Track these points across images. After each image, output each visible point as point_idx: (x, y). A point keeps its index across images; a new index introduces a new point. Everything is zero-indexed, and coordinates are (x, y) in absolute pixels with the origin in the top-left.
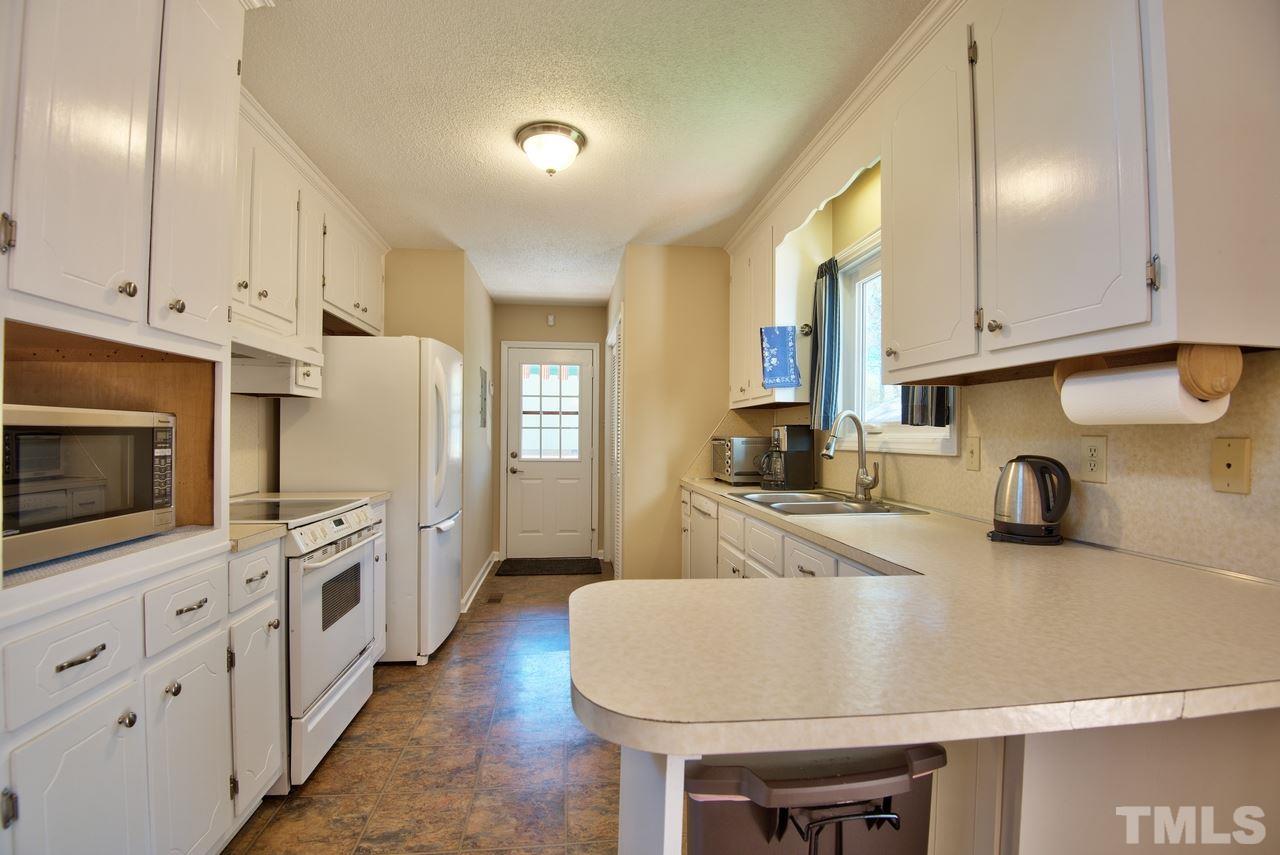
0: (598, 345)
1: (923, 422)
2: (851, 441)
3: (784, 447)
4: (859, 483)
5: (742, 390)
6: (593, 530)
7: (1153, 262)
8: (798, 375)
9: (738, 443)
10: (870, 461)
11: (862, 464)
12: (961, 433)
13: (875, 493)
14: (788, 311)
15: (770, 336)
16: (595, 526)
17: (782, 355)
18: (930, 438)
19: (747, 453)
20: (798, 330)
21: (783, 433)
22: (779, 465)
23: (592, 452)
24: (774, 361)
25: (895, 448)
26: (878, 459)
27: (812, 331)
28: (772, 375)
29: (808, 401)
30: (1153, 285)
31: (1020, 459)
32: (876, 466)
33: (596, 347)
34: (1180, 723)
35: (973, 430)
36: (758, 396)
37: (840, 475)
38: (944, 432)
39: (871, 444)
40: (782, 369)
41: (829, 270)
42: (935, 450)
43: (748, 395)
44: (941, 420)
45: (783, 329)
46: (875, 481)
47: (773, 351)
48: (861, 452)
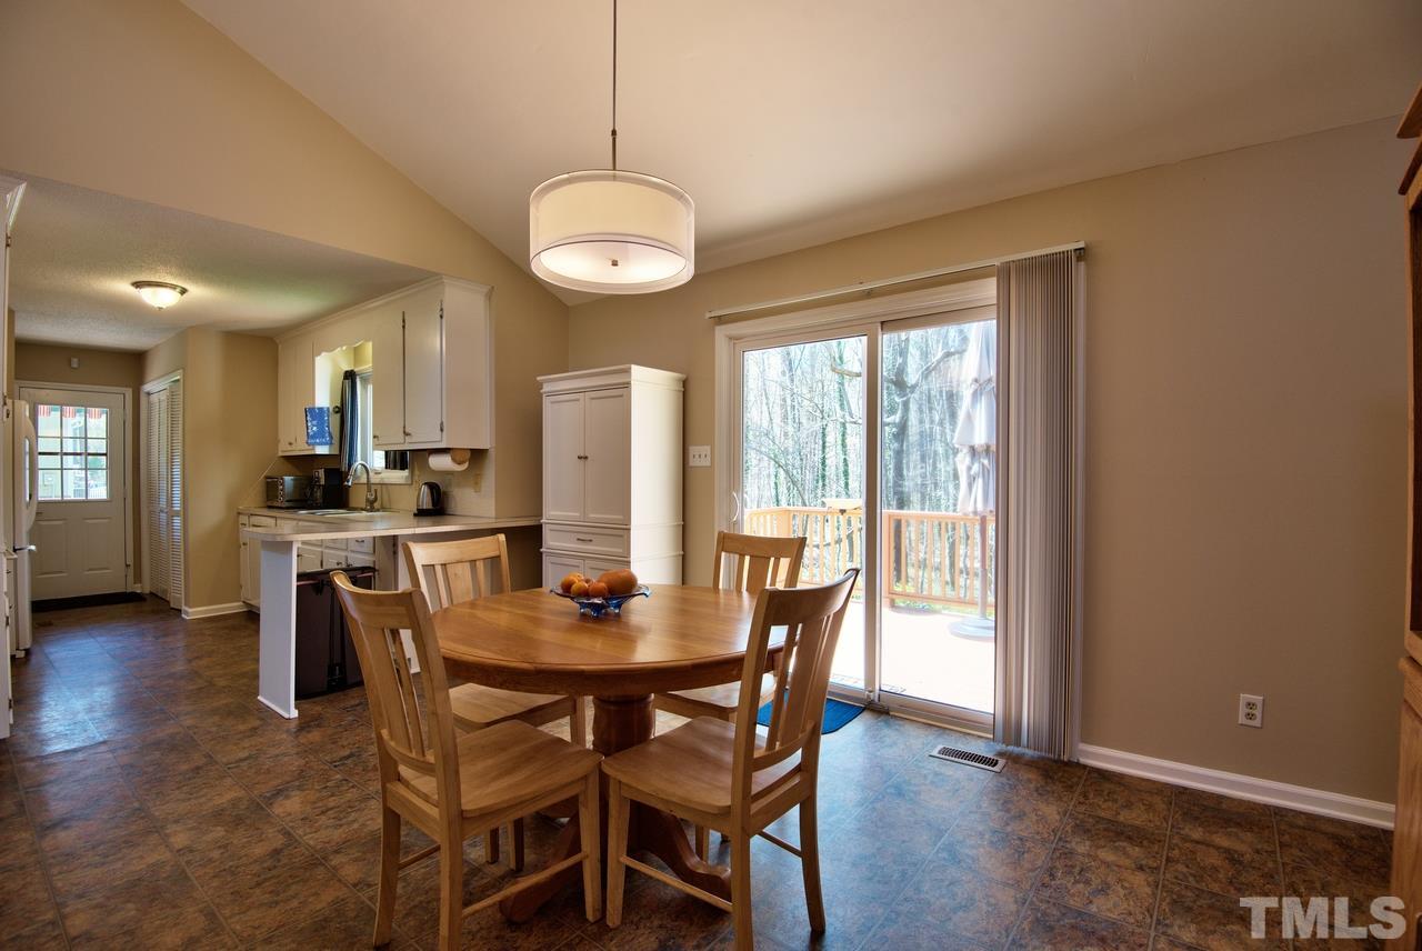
0: (130, 390)
1: (395, 468)
2: (364, 479)
3: (323, 482)
4: (367, 500)
5: (290, 444)
6: (127, 566)
7: (442, 424)
8: (331, 438)
9: (288, 479)
10: (373, 488)
11: (369, 490)
12: (412, 473)
13: (376, 505)
14: (324, 398)
15: (314, 413)
16: (130, 561)
17: (320, 425)
18: (399, 476)
19: (295, 487)
20: (331, 410)
21: (321, 473)
22: (319, 494)
23: (125, 493)
24: (315, 428)
25: (386, 481)
26: (379, 488)
27: (340, 410)
28: (313, 437)
29: (337, 453)
30: (442, 430)
31: (425, 484)
32: (376, 491)
33: (129, 392)
34: (414, 535)
35: (417, 472)
36: (301, 448)
37: (358, 497)
38: (406, 473)
39: (374, 479)
40: (320, 434)
41: (350, 376)
42: (402, 481)
43: (294, 447)
44: (403, 468)
45: (321, 409)
46: (376, 499)
47: (315, 422)
48: (368, 484)
